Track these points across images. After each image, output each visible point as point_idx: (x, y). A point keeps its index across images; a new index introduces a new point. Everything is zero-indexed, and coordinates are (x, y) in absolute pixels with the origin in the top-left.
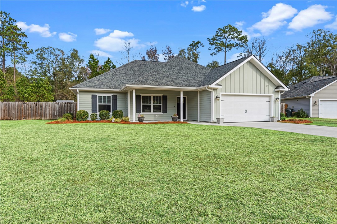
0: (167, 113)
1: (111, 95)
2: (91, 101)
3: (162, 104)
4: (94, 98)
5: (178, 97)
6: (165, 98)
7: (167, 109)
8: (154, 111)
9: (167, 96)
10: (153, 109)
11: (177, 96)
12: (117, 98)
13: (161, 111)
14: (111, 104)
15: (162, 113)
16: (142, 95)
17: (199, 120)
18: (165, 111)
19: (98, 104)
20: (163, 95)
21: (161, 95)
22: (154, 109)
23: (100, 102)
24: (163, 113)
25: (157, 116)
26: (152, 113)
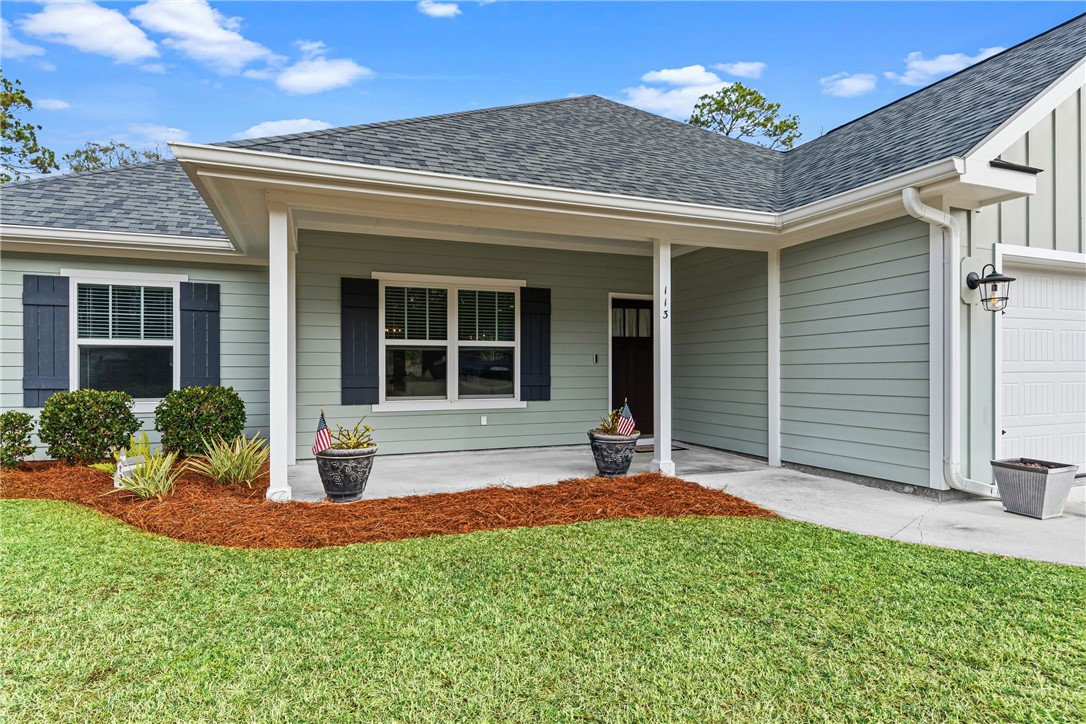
0: (547, 398)
1: (172, 281)
2: (20, 321)
3: (516, 344)
4: (43, 299)
5: (614, 300)
6: (537, 302)
7: (554, 372)
8: (463, 392)
9: (547, 292)
10: (461, 374)
11: (612, 295)
12: (224, 300)
13: (511, 392)
14: (175, 343)
15: (515, 402)
16: (387, 279)
17: (776, 453)
18: (538, 388)
19: (75, 342)
20: (523, 283)
21: (513, 285)
22: (464, 373)
23: (92, 324)
24: (524, 404)
25: (484, 421)
26: (453, 401)
